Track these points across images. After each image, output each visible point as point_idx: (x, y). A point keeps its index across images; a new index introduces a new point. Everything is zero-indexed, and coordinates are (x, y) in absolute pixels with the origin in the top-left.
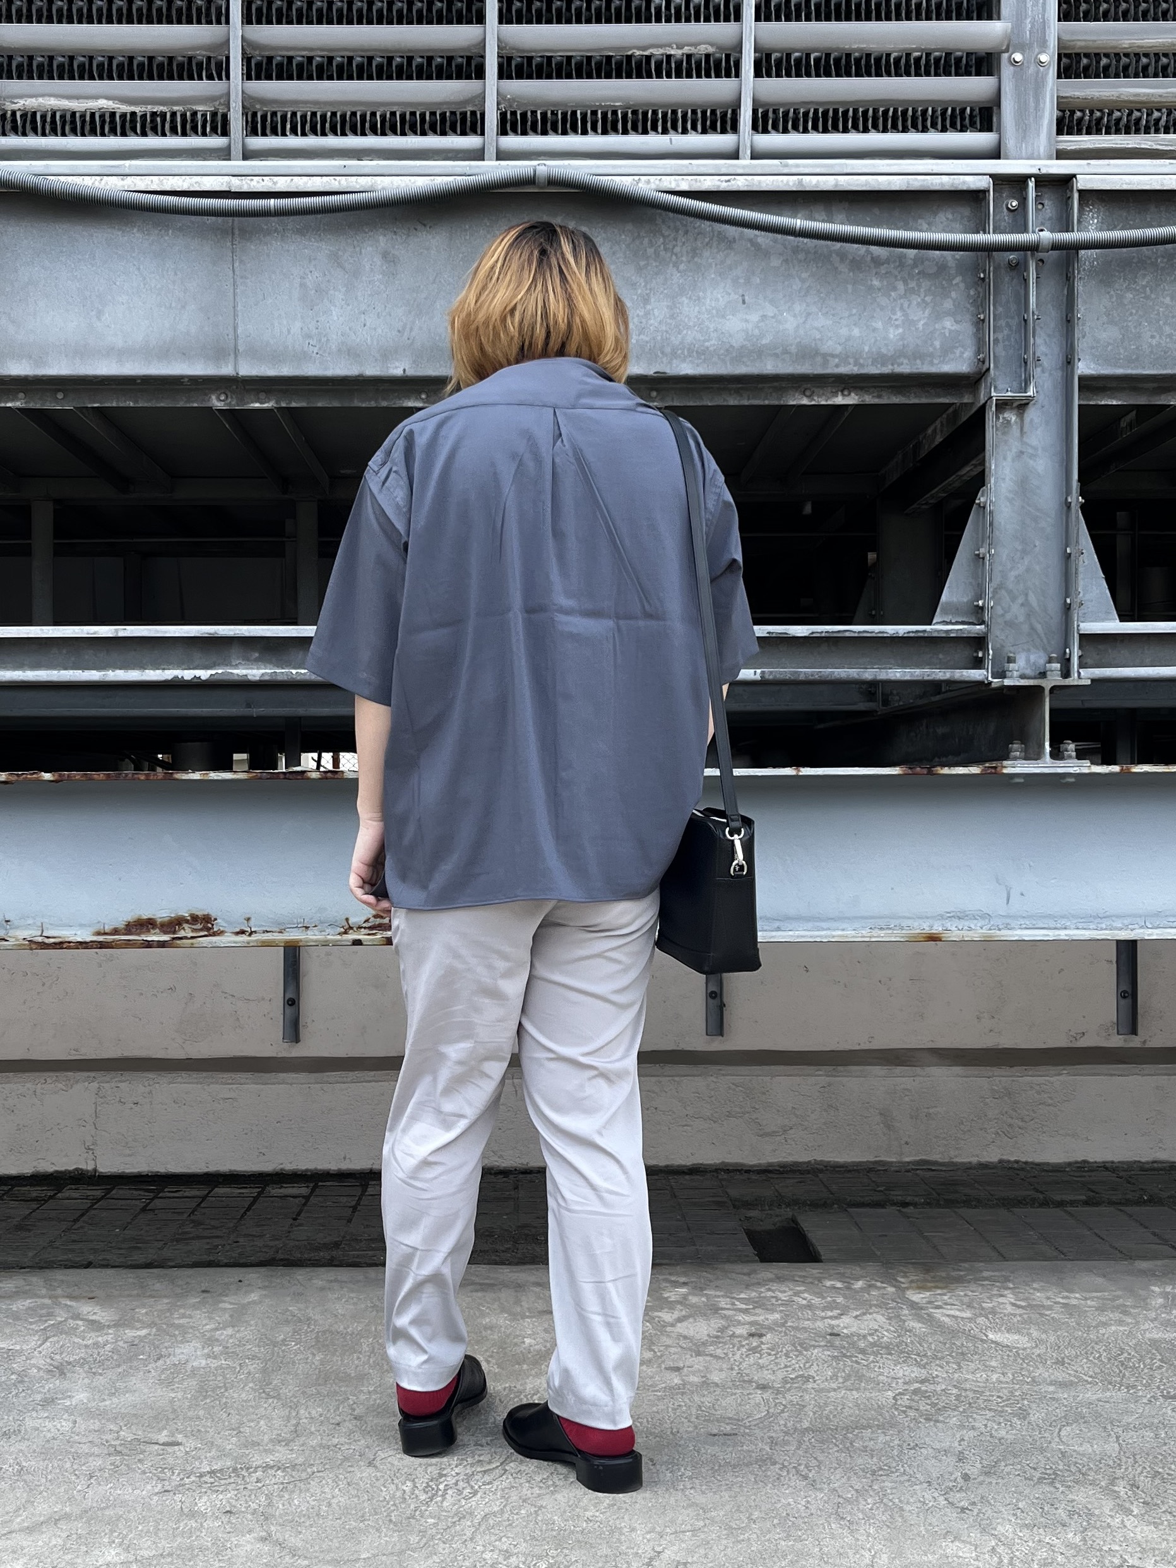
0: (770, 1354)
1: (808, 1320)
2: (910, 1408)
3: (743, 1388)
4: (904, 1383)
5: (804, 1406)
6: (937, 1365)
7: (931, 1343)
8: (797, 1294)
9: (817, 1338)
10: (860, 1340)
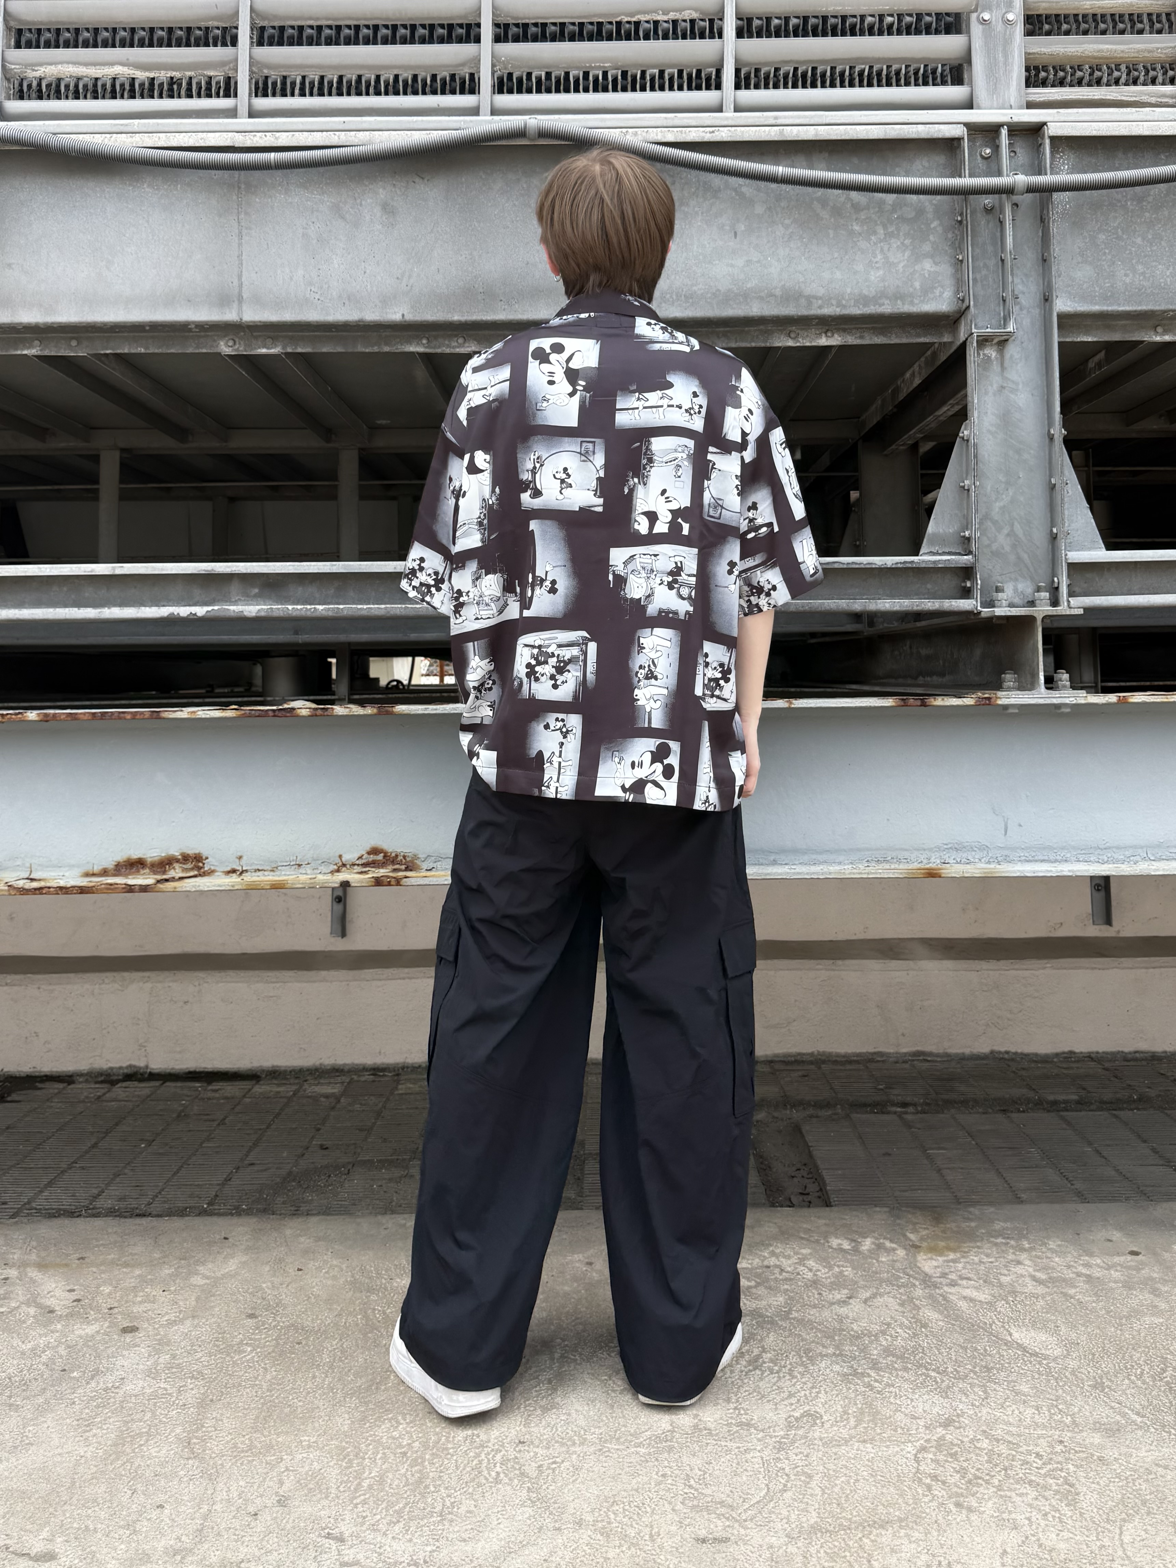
0: (772, 1373)
1: (815, 1306)
2: (935, 1478)
3: (741, 1437)
4: (927, 1428)
5: (810, 1477)
6: (961, 1391)
7: (950, 1349)
8: (802, 1261)
9: (824, 1340)
10: (871, 1342)
